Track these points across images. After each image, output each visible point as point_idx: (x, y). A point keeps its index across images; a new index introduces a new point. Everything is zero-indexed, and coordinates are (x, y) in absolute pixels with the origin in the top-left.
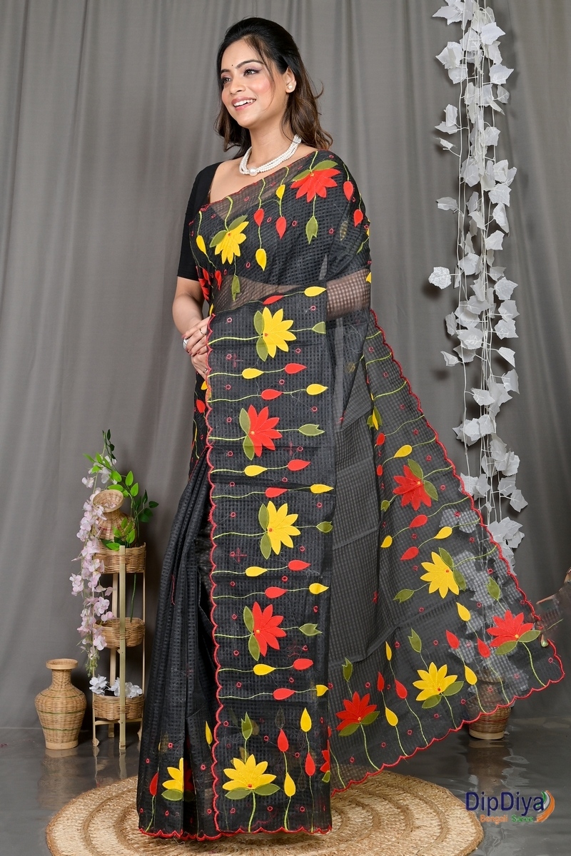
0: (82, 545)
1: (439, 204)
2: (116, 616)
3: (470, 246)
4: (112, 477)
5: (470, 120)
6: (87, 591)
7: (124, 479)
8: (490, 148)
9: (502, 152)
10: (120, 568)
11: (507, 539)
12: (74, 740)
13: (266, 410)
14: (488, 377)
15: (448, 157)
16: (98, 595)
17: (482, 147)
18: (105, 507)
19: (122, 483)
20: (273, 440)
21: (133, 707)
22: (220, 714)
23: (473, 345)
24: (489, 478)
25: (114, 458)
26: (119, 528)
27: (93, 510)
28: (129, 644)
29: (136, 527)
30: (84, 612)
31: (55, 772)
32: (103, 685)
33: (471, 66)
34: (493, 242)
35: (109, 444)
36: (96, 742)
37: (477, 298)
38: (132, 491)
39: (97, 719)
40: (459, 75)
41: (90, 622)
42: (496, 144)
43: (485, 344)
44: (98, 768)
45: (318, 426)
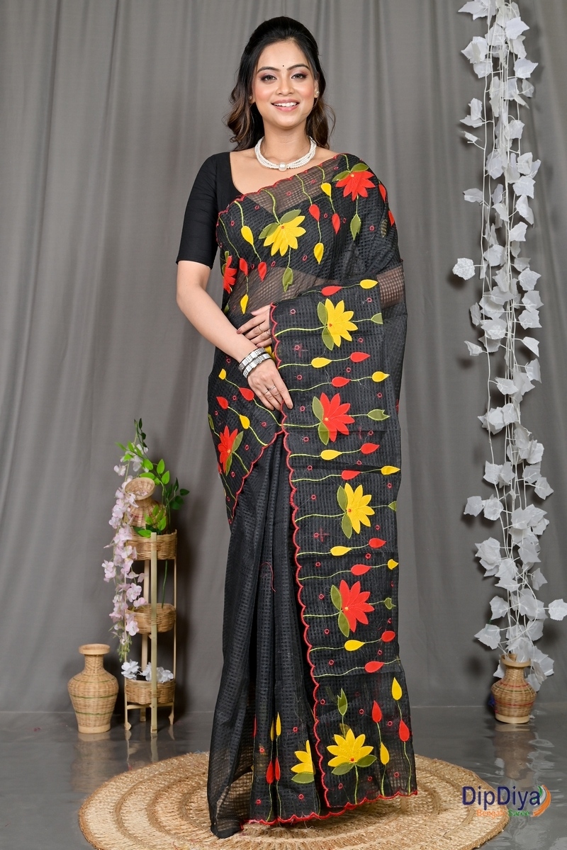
0: (113, 532)
1: (465, 196)
2: (147, 601)
3: (494, 238)
4: (143, 466)
5: (495, 114)
6: (119, 577)
7: (155, 468)
8: (515, 141)
9: (526, 145)
10: (151, 555)
11: (532, 525)
12: (107, 724)
13: (337, 397)
14: (513, 367)
15: (473, 150)
16: (130, 581)
17: (506, 140)
18: (136, 495)
19: (154, 471)
20: (346, 425)
21: (164, 691)
22: (317, 693)
23: (496, 335)
24: (514, 466)
25: (146, 446)
26: (151, 515)
27: (125, 498)
28: (160, 630)
29: (167, 515)
30: (116, 598)
31: (87, 755)
32: (135, 670)
33: (496, 61)
34: (517, 234)
35: (140, 432)
36: (128, 726)
37: (500, 289)
38: (163, 479)
39: (129, 703)
40: (484, 69)
41: (122, 608)
42: (520, 137)
43: (509, 334)
44: (130, 751)
45: (383, 411)
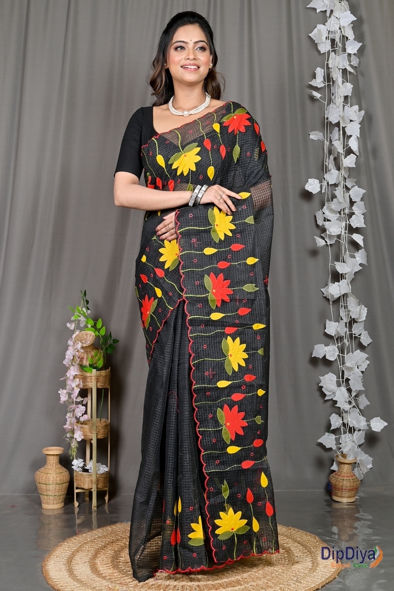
0: (67, 369)
1: (311, 136)
2: (90, 417)
3: (332, 164)
4: (87, 323)
5: (332, 78)
6: (70, 401)
7: (95, 324)
8: (346, 97)
9: (354, 100)
10: (93, 385)
11: (358, 364)
12: (62, 502)
13: (221, 276)
14: (345, 254)
15: (317, 104)
16: (77, 403)
17: (341, 97)
18: (82, 343)
19: (94, 326)
20: (227, 295)
21: (101, 479)
22: (207, 483)
23: (335, 232)
24: (346, 323)
25: (89, 309)
26: (92, 357)
27: (74, 345)
28: (99, 437)
29: (104, 357)
30: (68, 415)
31: (48, 524)
32: (82, 465)
33: (333, 41)
34: (349, 162)
35: (85, 299)
36: (76, 504)
37: (338, 200)
38: (101, 332)
39: (77, 488)
40: (325, 47)
41: (72, 422)
42: (350, 94)
43: (343, 231)
44: (78, 521)
45: (254, 285)
